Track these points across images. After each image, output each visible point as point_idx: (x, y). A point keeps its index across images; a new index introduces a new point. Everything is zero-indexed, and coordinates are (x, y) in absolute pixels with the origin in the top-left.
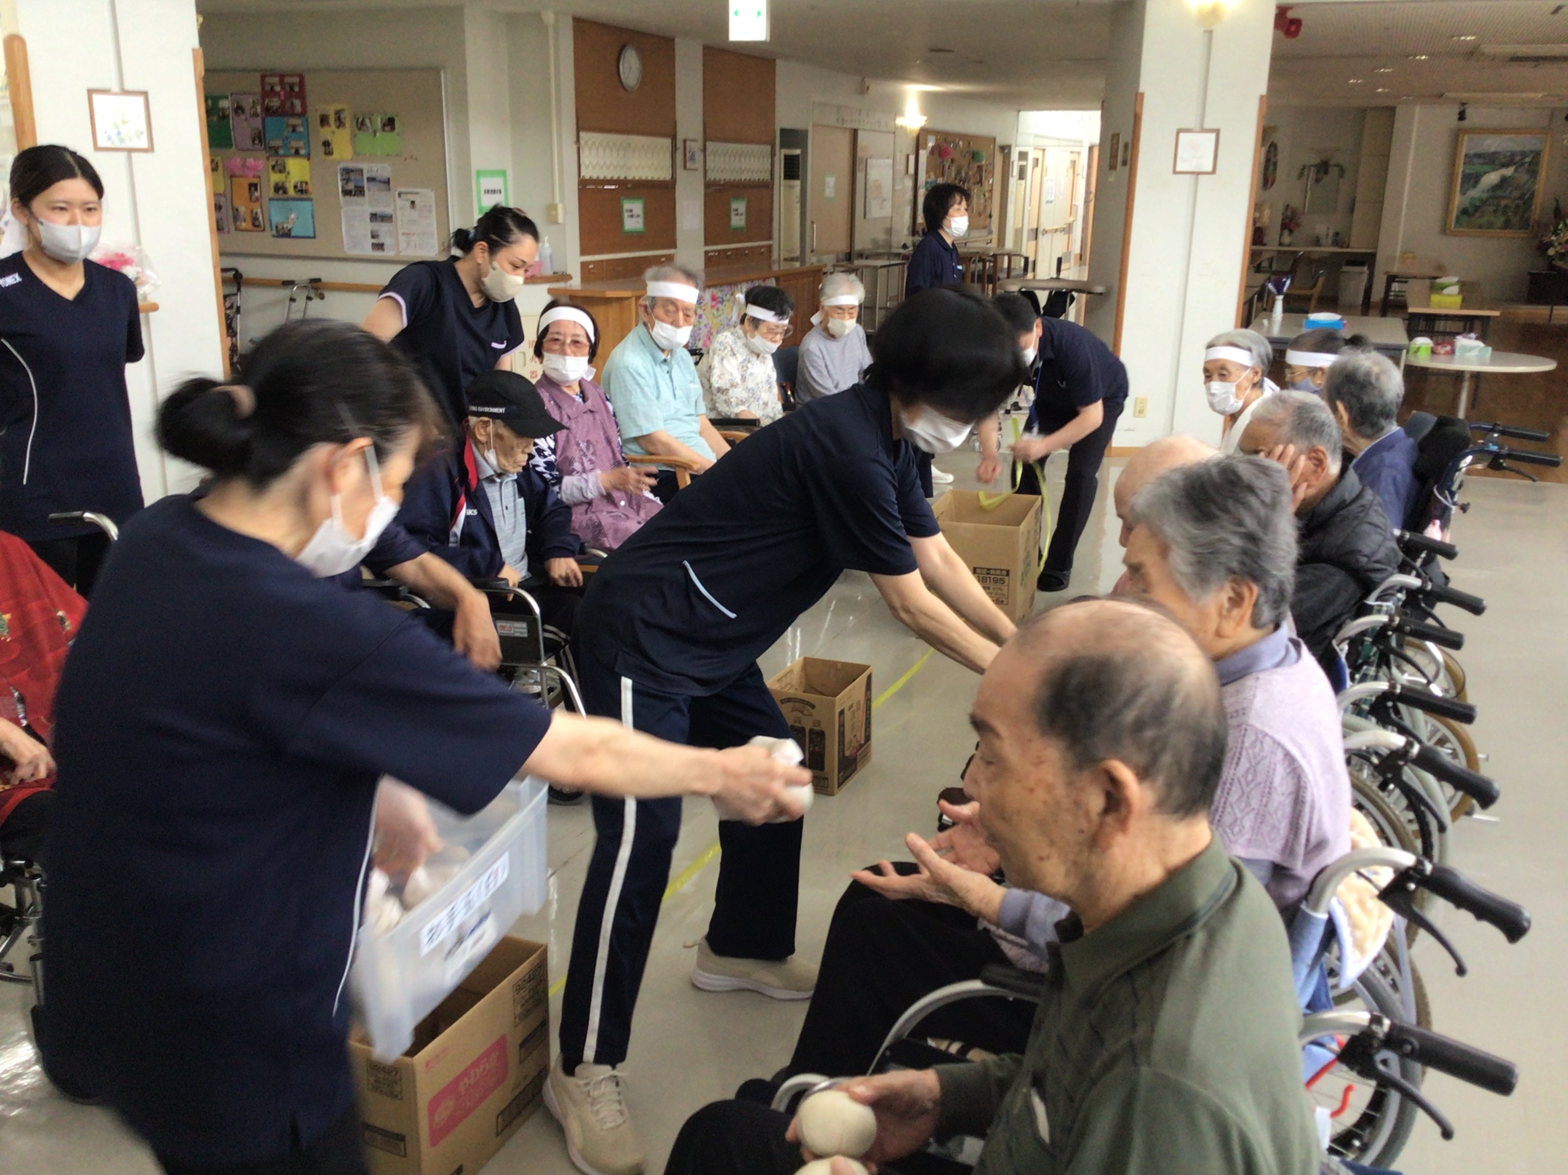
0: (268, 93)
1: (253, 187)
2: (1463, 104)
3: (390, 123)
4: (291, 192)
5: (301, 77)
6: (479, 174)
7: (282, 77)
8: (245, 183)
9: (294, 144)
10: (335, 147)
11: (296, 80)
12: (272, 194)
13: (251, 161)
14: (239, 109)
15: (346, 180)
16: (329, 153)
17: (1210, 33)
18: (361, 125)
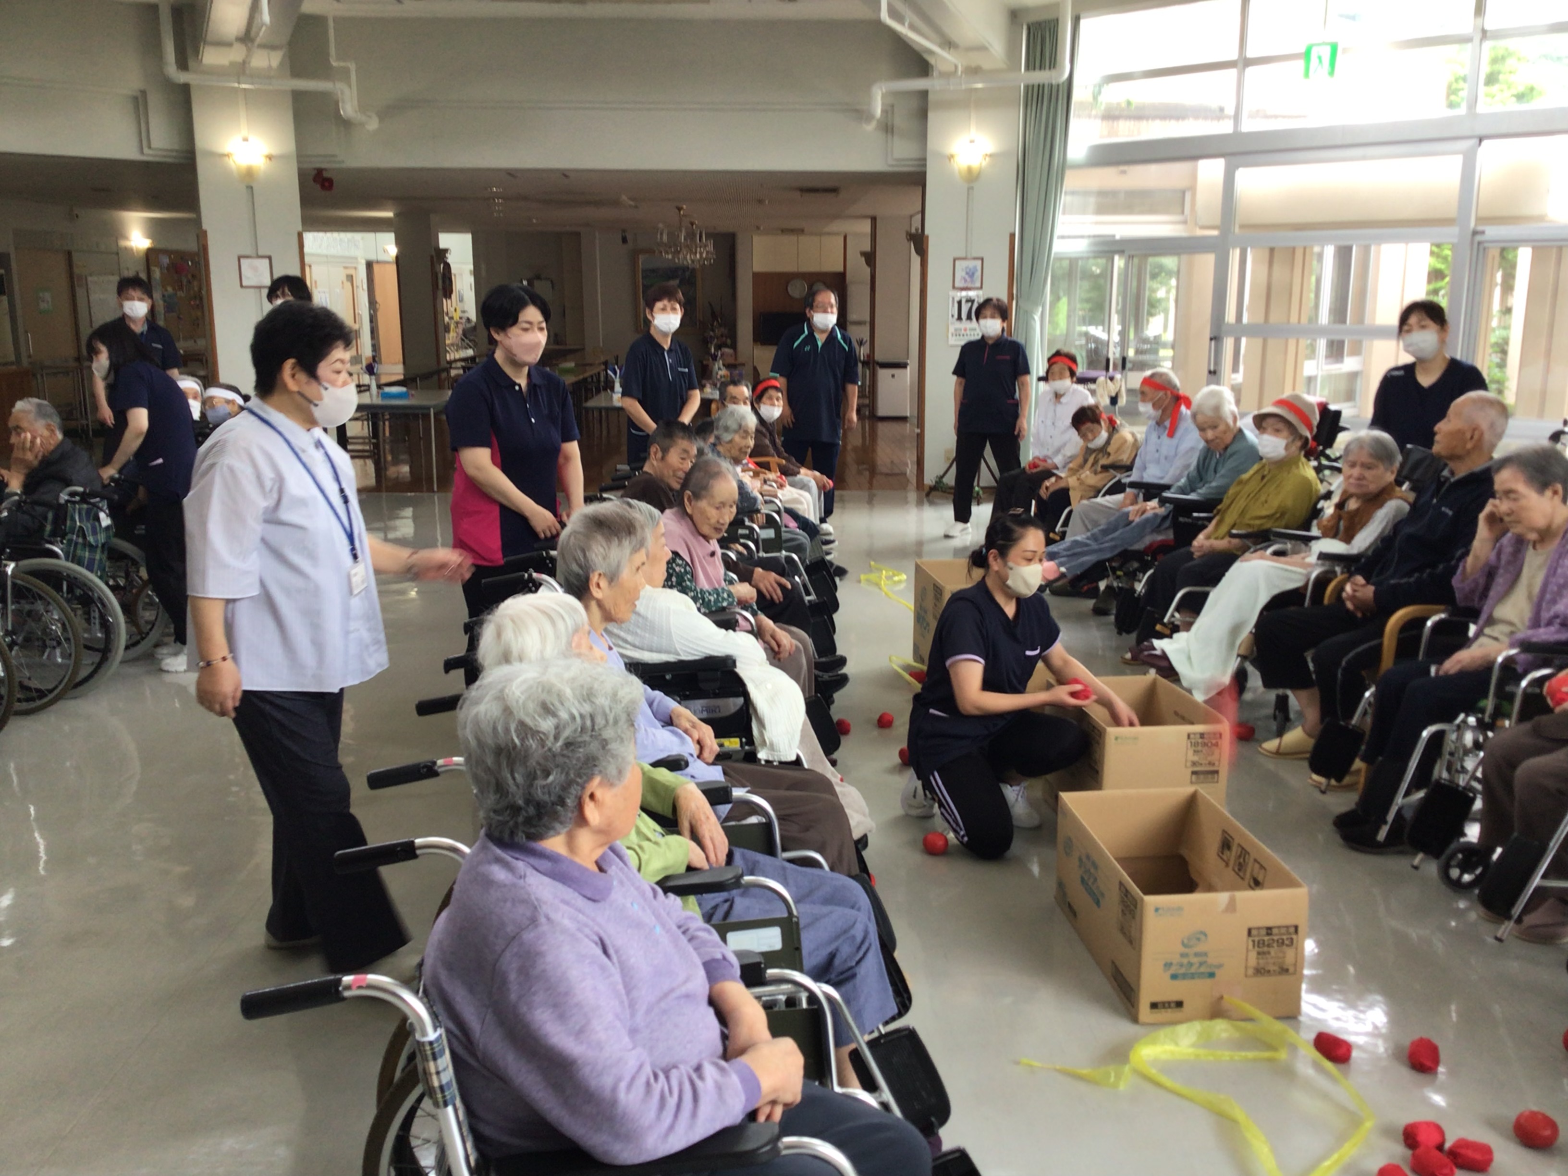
2: (624, 231)
17: (252, 188)
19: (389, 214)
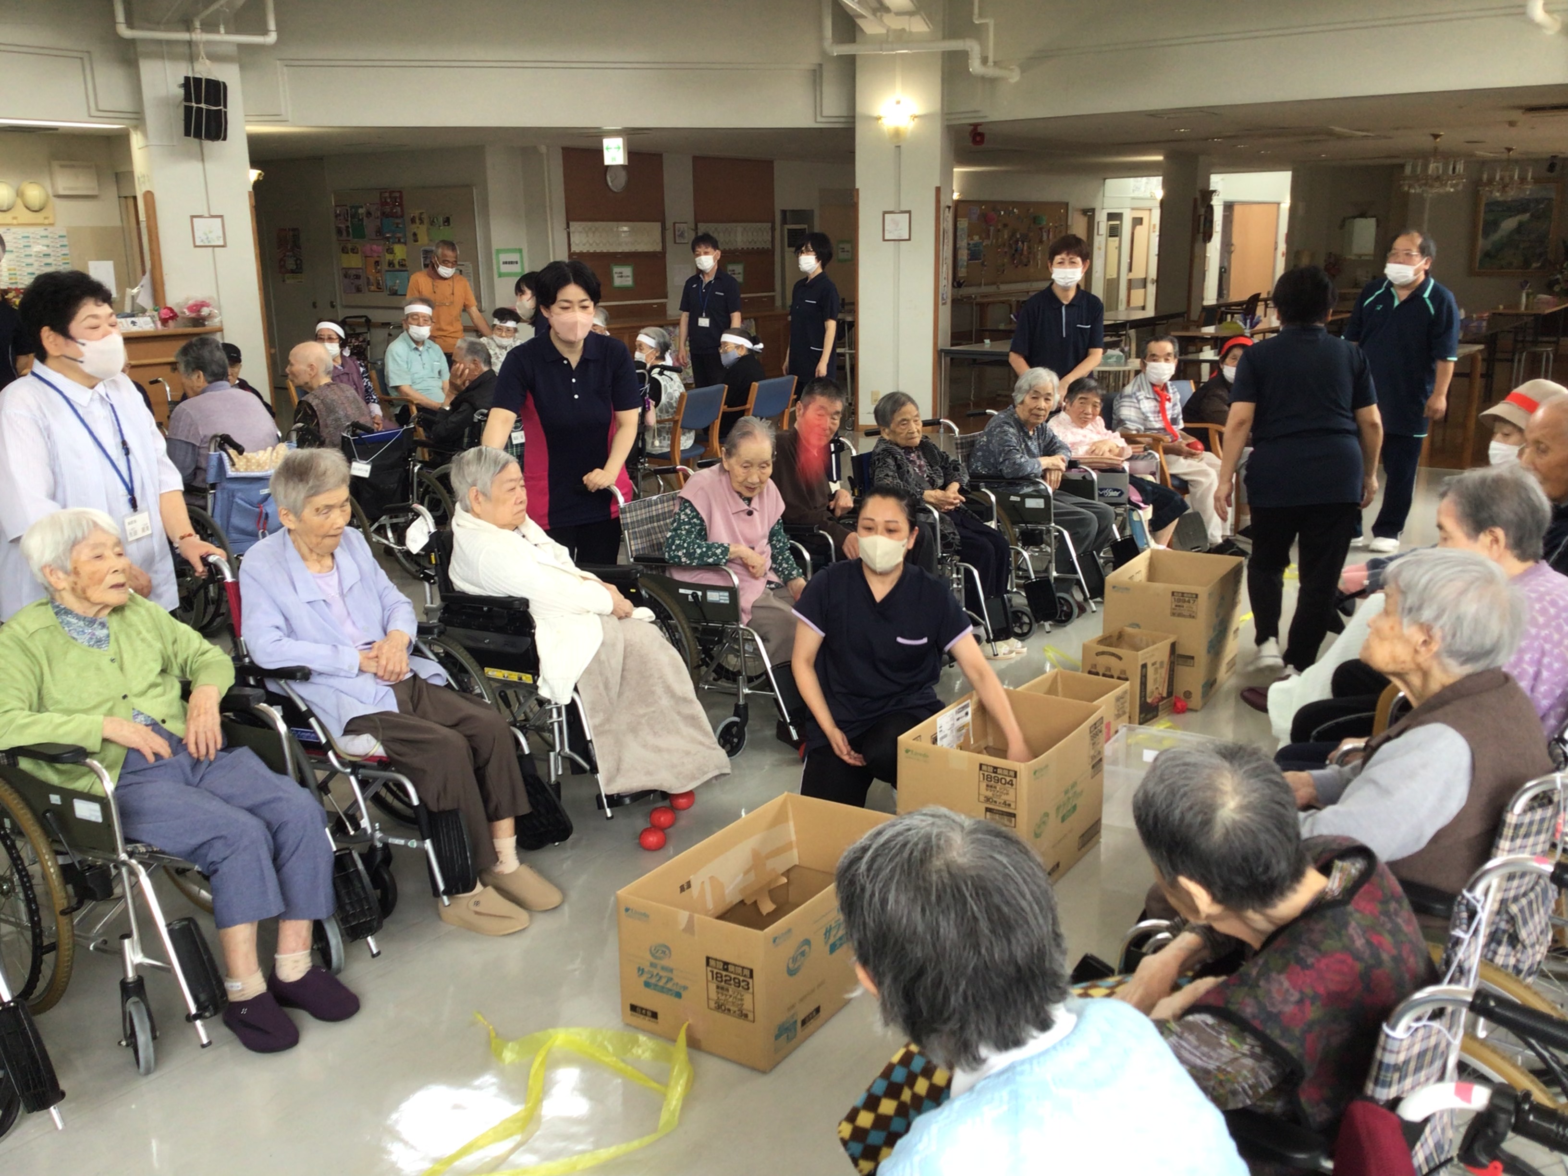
0: (384, 203)
1: (377, 263)
3: (447, 221)
4: (397, 267)
5: (400, 192)
6: (498, 251)
7: (391, 192)
8: (372, 261)
9: (399, 235)
10: (419, 237)
11: (398, 195)
12: (387, 268)
13: (375, 247)
14: (369, 214)
15: (425, 258)
16: (416, 241)
17: (899, 147)
18: (432, 223)
19: (1160, 158)
